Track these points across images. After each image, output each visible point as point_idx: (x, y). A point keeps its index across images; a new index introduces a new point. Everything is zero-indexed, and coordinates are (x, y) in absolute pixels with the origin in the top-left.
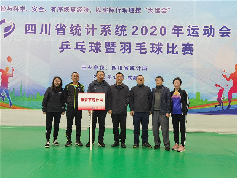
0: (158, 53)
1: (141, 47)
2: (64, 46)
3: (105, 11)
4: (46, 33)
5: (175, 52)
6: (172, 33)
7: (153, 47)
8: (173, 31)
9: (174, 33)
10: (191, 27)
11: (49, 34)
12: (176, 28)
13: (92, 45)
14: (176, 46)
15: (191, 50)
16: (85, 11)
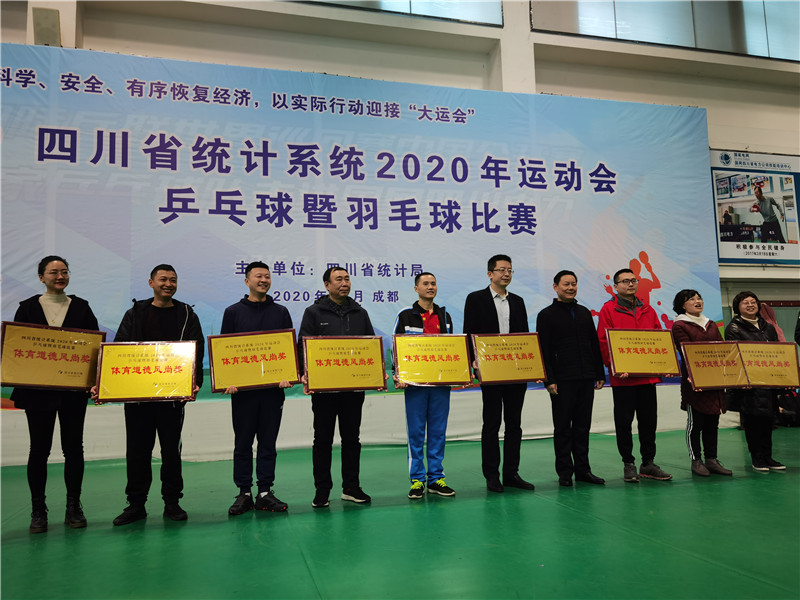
0: (450, 231)
1: (403, 211)
2: (177, 204)
3: (300, 106)
4: (112, 160)
5: (492, 226)
6: (483, 177)
7: (435, 214)
8: (484, 172)
9: (488, 176)
10: (527, 162)
11: (125, 164)
12: (491, 165)
13: (263, 202)
14: (495, 211)
15: (531, 223)
16: (240, 101)
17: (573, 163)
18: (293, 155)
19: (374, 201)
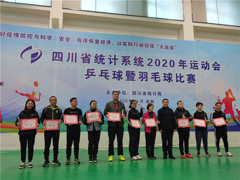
0: (169, 82)
1: (155, 76)
2: (90, 73)
3: (125, 45)
4: (72, 61)
5: (182, 81)
6: (179, 66)
7: (165, 77)
8: (179, 64)
10: (192, 61)
11: (76, 62)
12: (182, 62)
13: (114, 73)
14: (183, 76)
15: (194, 80)
16: (108, 43)
17: (207, 62)
18: (123, 59)
19: (147, 73)
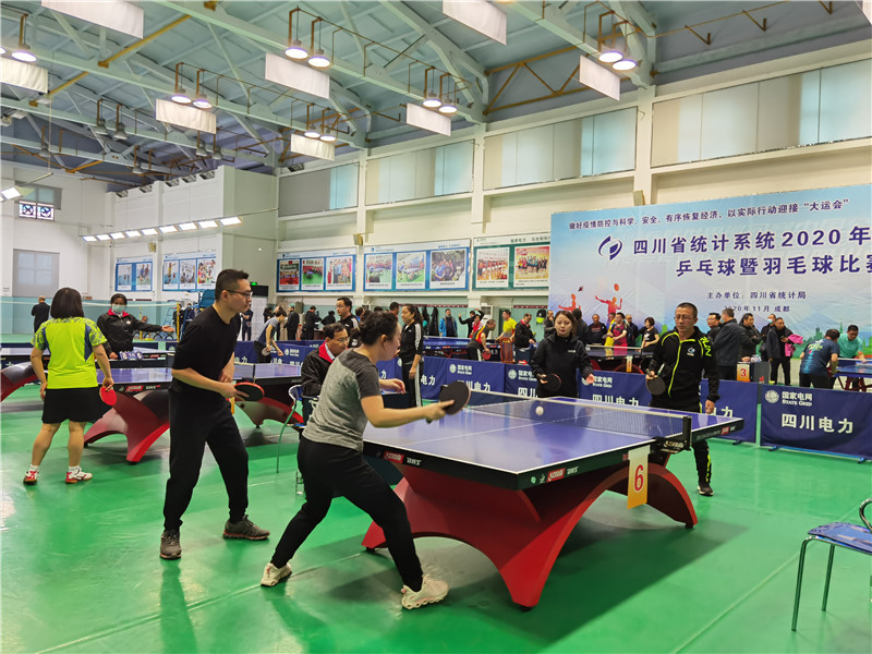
0: (825, 272)
1: (796, 264)
2: (684, 268)
3: (742, 214)
4: (660, 251)
5: (854, 268)
6: (851, 239)
7: (816, 263)
8: (852, 237)
9: (854, 238)
11: (664, 252)
12: (858, 231)
13: (721, 264)
14: (857, 259)
16: (712, 216)
18: (737, 240)
19: (779, 259)
